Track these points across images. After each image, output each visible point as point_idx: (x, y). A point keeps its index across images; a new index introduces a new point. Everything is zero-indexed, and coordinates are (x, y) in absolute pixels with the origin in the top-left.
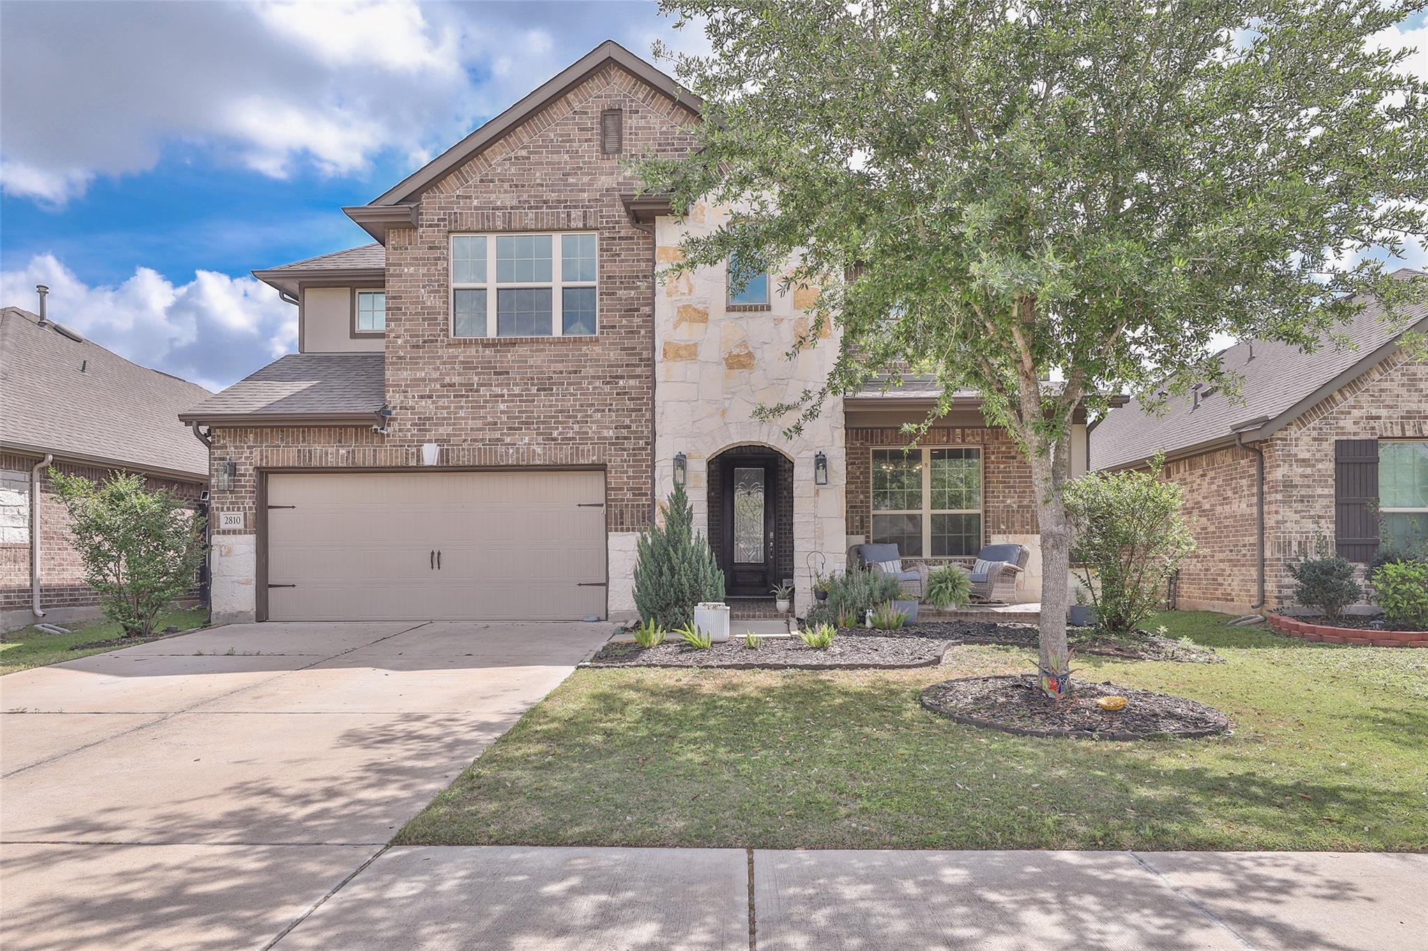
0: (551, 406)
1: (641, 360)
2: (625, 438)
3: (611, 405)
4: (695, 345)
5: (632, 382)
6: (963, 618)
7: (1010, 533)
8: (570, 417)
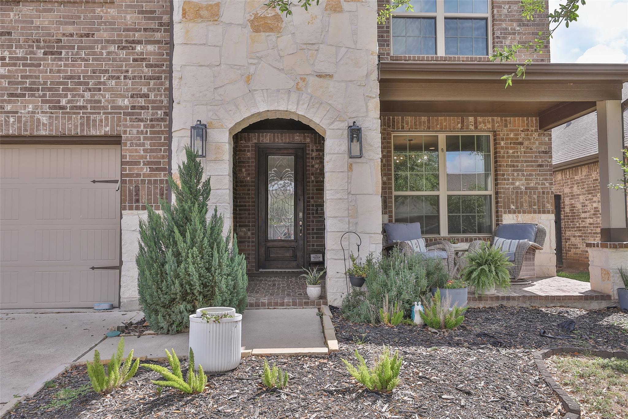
0: (59, 71)
1: (161, 24)
2: (142, 108)
3: (127, 71)
4: (218, 5)
5: (150, 48)
6: (505, 303)
7: (519, 212)
8: (80, 84)
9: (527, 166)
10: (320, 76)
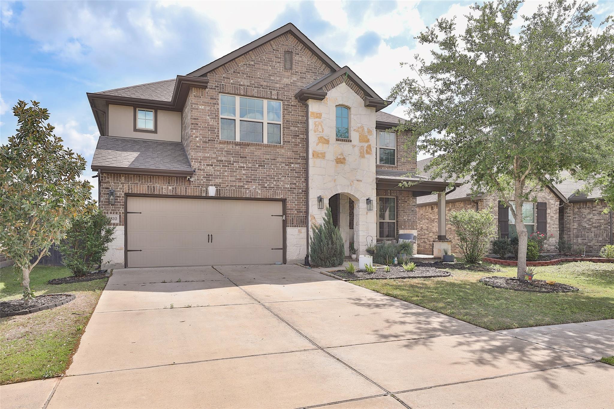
0: (264, 173)
1: (300, 157)
2: (294, 188)
3: (289, 174)
4: (325, 153)
5: (296, 165)
7: (405, 229)
8: (272, 178)
9: (408, 211)
10: (358, 181)
